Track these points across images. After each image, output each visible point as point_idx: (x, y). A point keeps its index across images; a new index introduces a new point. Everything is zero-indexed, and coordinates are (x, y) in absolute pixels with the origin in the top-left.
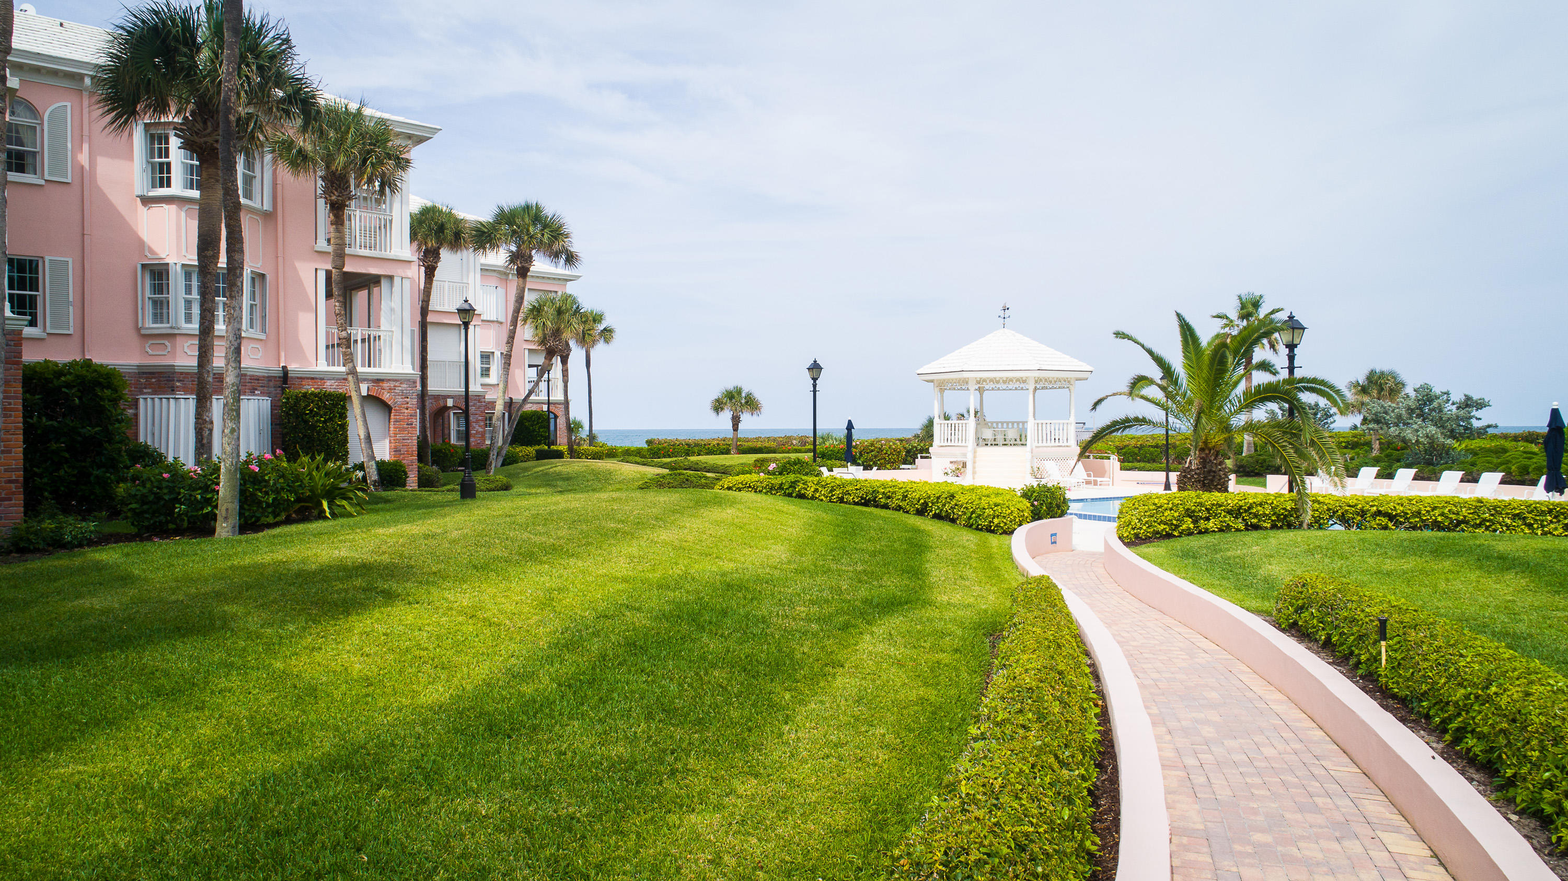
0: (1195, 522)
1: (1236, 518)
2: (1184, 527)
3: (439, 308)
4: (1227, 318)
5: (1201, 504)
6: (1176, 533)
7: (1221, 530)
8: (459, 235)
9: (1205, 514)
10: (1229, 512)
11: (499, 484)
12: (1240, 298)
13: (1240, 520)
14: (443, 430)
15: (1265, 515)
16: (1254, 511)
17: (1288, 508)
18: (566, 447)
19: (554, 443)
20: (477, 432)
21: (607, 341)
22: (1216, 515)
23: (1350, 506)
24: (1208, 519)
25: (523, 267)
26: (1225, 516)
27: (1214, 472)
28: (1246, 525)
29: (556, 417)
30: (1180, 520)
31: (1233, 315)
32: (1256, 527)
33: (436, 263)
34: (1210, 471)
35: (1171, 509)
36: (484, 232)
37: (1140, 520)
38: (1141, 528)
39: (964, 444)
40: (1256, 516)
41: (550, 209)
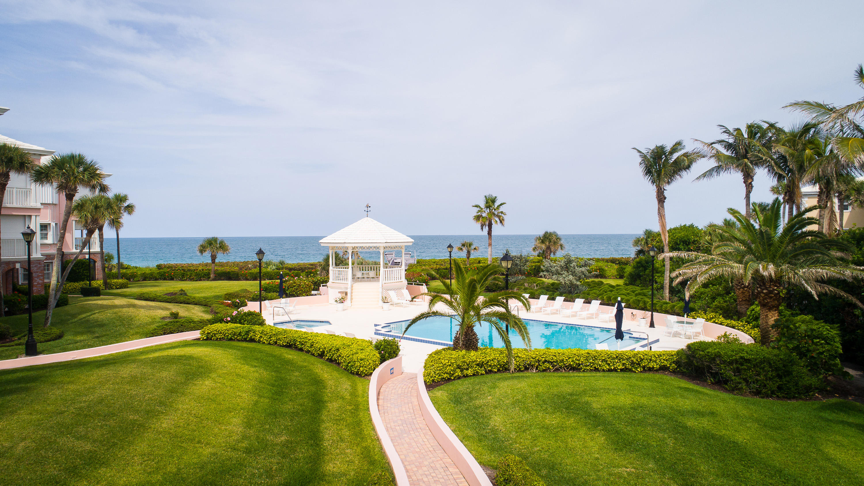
0: (462, 371)
1: (481, 367)
2: (457, 374)
3: (9, 205)
4: (480, 207)
5: (464, 362)
6: (452, 378)
7: (474, 375)
8: (24, 164)
9: (466, 367)
10: (478, 365)
11: (54, 336)
12: (486, 197)
13: (483, 368)
14: (13, 279)
15: (494, 365)
16: (489, 364)
17: (505, 361)
18: (102, 281)
19: (94, 279)
20: (38, 284)
21: (130, 213)
22: (472, 366)
23: (533, 358)
24: (467, 369)
25: (70, 194)
26: (476, 367)
27: (471, 340)
28: (486, 371)
29: (95, 262)
30: (454, 371)
31: (482, 205)
32: (490, 372)
33: (7, 181)
34: (469, 339)
35: (450, 365)
36: (43, 173)
37: (435, 372)
38: (435, 377)
39: (346, 282)
40: (490, 366)
41: (89, 158)
